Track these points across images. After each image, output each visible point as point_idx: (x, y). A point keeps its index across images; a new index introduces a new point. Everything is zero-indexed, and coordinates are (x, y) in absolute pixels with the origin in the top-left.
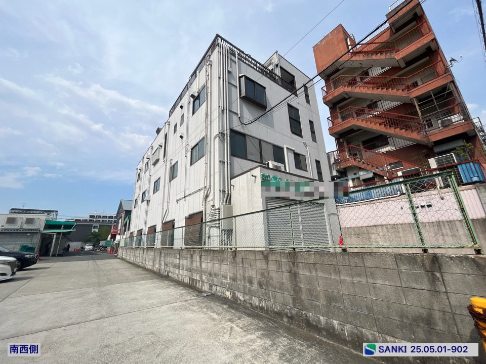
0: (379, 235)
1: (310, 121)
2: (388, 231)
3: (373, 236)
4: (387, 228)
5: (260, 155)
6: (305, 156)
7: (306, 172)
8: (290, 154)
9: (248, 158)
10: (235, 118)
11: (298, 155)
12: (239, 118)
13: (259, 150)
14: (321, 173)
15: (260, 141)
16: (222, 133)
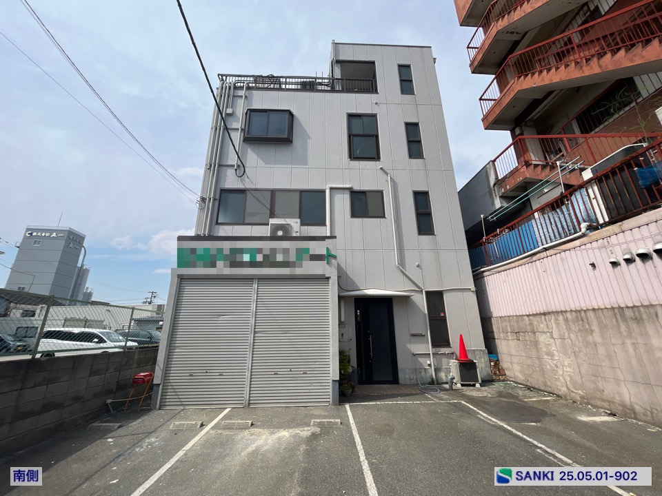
0: (552, 337)
1: (407, 124)
2: (569, 329)
3: (542, 338)
4: (566, 320)
5: (269, 212)
6: (381, 192)
7: (379, 219)
8: (341, 196)
9: (246, 221)
10: (230, 173)
11: (363, 193)
12: (236, 170)
13: (269, 207)
14: (430, 214)
15: (273, 192)
16: (203, 200)
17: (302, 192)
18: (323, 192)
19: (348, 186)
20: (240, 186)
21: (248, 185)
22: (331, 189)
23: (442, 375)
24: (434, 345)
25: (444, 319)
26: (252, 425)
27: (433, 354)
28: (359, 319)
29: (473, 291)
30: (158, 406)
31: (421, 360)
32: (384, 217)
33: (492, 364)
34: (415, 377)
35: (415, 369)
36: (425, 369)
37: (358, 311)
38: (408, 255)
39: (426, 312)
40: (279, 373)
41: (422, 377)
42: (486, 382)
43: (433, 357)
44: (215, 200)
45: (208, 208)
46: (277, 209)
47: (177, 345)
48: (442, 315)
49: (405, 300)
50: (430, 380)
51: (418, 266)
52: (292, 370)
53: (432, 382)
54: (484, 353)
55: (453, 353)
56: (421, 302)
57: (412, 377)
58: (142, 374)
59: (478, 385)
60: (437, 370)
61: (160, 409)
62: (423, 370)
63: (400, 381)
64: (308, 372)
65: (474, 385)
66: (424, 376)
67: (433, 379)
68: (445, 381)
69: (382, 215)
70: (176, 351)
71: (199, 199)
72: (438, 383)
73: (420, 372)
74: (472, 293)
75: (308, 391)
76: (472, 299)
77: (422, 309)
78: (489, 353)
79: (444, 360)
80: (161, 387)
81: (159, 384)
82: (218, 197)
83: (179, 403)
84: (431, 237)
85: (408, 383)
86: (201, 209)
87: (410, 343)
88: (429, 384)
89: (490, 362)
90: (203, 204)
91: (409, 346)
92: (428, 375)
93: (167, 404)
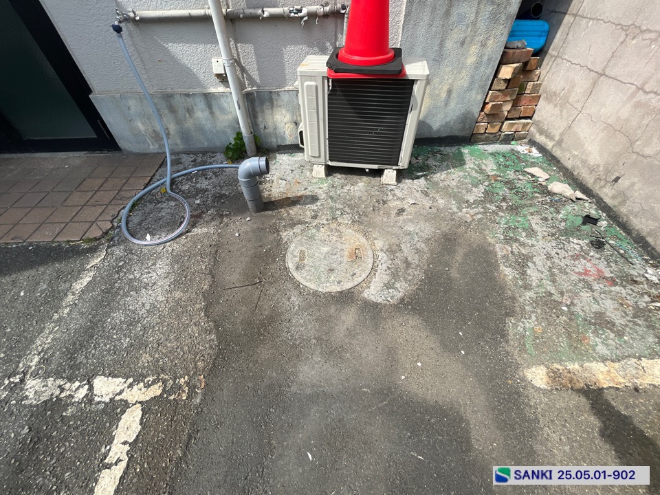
23: (283, 122)
31: (184, 51)
34: (173, 128)
35: (168, 97)
59: (390, 175)
66: (208, 125)
67: (239, 135)
68: (290, 140)
73: (190, 111)
89: (504, 60)
92: (223, 120)
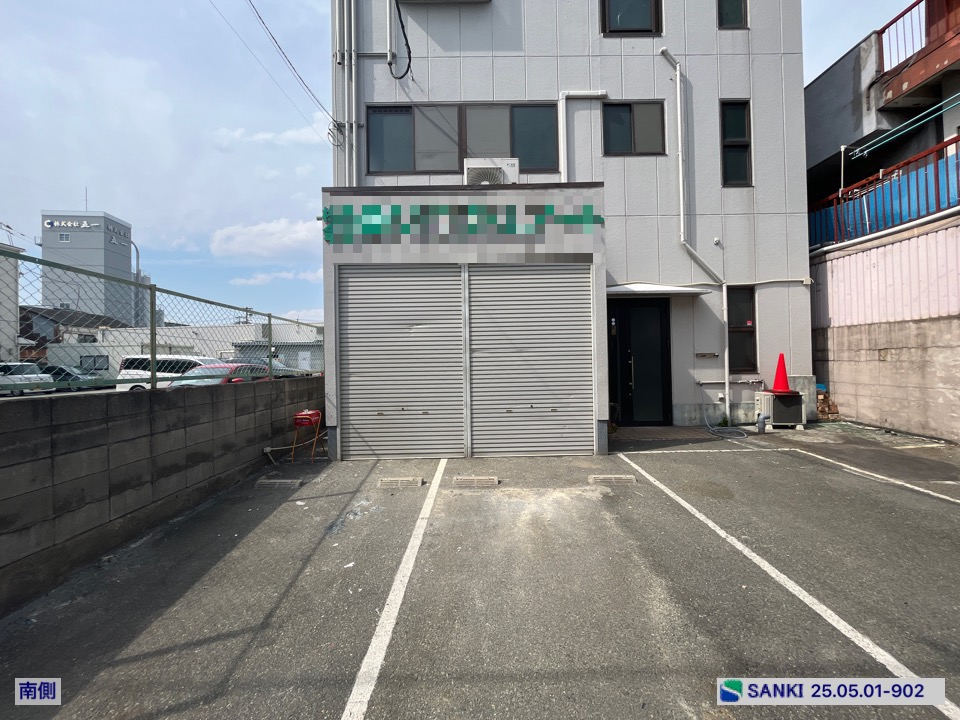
3: (942, 357)
5: (457, 150)
6: (660, 104)
7: (653, 158)
8: (587, 112)
9: (418, 169)
10: (380, 71)
11: (627, 106)
12: (390, 64)
13: (456, 138)
14: (746, 147)
15: (462, 109)
16: (339, 127)
17: (514, 107)
18: (553, 106)
19: (600, 92)
20: (400, 98)
21: (416, 97)
22: (569, 99)
23: (741, 414)
24: (732, 371)
25: (752, 332)
26: (499, 482)
27: (730, 383)
28: (614, 332)
29: (806, 285)
30: (339, 456)
31: (710, 392)
32: (662, 153)
33: (821, 397)
34: (698, 416)
35: (700, 405)
36: (715, 405)
37: (613, 320)
38: (701, 224)
39: (726, 319)
40: (514, 410)
41: (708, 417)
42: (813, 422)
43: (730, 388)
44: (359, 127)
45: (351, 146)
46: (471, 144)
47: (351, 370)
48: (749, 324)
49: (691, 300)
50: (720, 420)
51: (717, 244)
52: (534, 406)
53: (725, 423)
54: (809, 383)
55: (761, 382)
56: (718, 304)
57: (693, 417)
58: (307, 412)
59: (799, 427)
60: (733, 406)
61: (342, 460)
62: (712, 407)
63: (675, 422)
64: (559, 409)
65: (793, 427)
66: (712, 415)
67: (726, 418)
68: (743, 421)
69: (661, 151)
70: (351, 379)
71: (331, 127)
72: (733, 425)
73: (707, 410)
74: (804, 288)
75: (559, 435)
76: (804, 297)
77: (718, 315)
78: (817, 382)
79: (745, 393)
80: (338, 430)
81: (335, 427)
82: (363, 121)
83: (371, 452)
84: (746, 189)
85: (687, 424)
86: (339, 145)
87: (694, 368)
88: (720, 425)
89: (818, 394)
90: (340, 137)
91: (691, 371)
92: (718, 413)
93: (351, 453)
